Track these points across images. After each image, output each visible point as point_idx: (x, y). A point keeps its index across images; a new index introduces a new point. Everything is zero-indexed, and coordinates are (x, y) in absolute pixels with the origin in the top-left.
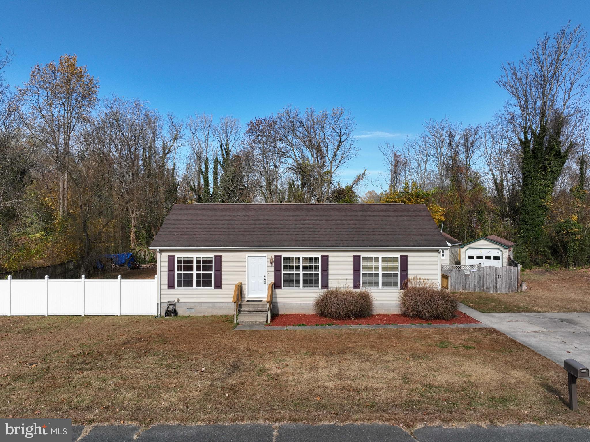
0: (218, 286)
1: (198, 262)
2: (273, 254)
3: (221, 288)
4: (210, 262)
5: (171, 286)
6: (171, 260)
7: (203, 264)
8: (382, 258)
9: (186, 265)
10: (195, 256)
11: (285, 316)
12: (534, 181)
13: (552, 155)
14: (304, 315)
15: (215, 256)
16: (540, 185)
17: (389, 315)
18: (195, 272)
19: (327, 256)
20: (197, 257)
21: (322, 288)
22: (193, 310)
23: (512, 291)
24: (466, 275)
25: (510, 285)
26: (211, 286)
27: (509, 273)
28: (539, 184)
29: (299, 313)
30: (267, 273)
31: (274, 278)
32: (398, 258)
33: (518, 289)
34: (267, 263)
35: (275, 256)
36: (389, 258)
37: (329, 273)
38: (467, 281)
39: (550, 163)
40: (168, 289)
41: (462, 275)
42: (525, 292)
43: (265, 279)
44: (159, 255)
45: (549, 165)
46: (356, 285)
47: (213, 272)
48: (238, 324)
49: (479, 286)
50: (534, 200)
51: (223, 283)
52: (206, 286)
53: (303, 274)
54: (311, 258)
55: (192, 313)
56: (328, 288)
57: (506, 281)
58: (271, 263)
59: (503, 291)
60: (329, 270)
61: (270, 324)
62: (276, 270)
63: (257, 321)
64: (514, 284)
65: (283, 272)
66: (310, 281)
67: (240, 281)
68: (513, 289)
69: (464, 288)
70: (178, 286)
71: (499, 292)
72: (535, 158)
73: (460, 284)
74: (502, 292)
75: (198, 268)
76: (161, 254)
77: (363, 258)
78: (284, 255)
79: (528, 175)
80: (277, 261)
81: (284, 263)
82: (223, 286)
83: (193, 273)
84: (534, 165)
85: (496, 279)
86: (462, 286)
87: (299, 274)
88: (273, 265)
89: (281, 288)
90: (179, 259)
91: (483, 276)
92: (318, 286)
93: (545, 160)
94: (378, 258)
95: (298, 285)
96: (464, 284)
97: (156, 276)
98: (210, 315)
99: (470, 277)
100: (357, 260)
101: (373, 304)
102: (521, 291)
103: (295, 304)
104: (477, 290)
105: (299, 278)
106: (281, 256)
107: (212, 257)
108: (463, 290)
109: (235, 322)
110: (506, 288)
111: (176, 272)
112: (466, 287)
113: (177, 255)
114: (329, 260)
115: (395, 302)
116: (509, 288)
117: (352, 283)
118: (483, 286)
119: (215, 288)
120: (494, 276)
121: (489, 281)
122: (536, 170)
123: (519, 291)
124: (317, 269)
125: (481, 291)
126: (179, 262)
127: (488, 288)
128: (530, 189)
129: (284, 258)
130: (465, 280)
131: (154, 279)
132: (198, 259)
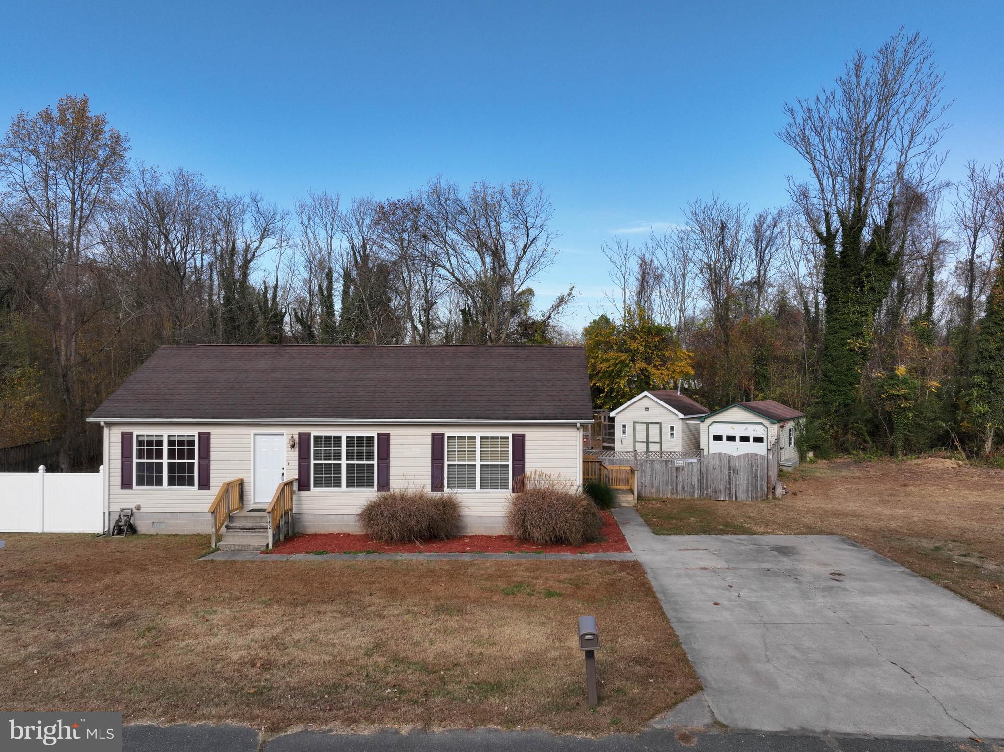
0: (205, 484)
1: (171, 443)
2: (295, 432)
3: (209, 489)
4: (191, 443)
5: (126, 484)
6: (126, 439)
7: (180, 448)
8: (482, 438)
9: (151, 448)
10: (165, 433)
11: (315, 536)
12: (842, 306)
13: (873, 260)
14: (349, 535)
15: (199, 433)
16: (853, 313)
17: (490, 537)
18: (165, 461)
19: (388, 435)
20: (169, 436)
21: (379, 490)
22: (163, 526)
23: (757, 498)
24: (677, 468)
25: (754, 487)
26: (193, 485)
27: (752, 466)
28: (851, 310)
29: (340, 532)
30: (286, 464)
31: (297, 472)
32: (508, 438)
33: (767, 494)
34: (285, 447)
35: (300, 434)
36: (492, 438)
37: (391, 464)
38: (680, 479)
39: (870, 275)
40: (122, 488)
41: (671, 468)
42: (779, 499)
43: (283, 474)
44: (106, 432)
45: (867, 277)
46: (437, 485)
47: (196, 461)
48: (217, 549)
49: (701, 488)
50: (843, 339)
51: (212, 480)
52: (184, 485)
53: (347, 465)
54: (360, 439)
55: (163, 530)
56: (388, 490)
57: (747, 480)
58: (293, 446)
59: (742, 496)
60: (391, 459)
61: (270, 550)
62: (300, 458)
63: (250, 545)
64: (762, 485)
65: (313, 462)
66: (359, 477)
67: (241, 477)
68: (760, 494)
69: (674, 491)
70: (139, 484)
71: (734, 499)
72: (845, 266)
73: (667, 484)
74: (739, 499)
75: (171, 455)
76: (110, 430)
77: (449, 437)
78: (315, 432)
79: (832, 296)
80: (302, 444)
81: (315, 447)
82: (212, 484)
83: (162, 463)
84: (843, 279)
85: (730, 476)
86: (670, 487)
87: (340, 465)
88: (297, 450)
89: (309, 489)
90: (140, 439)
91: (707, 470)
92: (372, 486)
93: (862, 270)
94: (475, 438)
95: (338, 484)
96: (674, 485)
97: (101, 468)
98: (192, 533)
99: (685, 472)
100: (437, 442)
101: (464, 519)
102: (774, 497)
103: (334, 516)
104: (696, 495)
105: (340, 473)
106: (309, 434)
107: (194, 436)
108: (672, 494)
109: (213, 546)
110: (747, 491)
111: (135, 461)
112: (677, 489)
113: (137, 431)
114: (392, 442)
115: (499, 514)
116: (752, 492)
117: (430, 482)
118: (707, 488)
119: (199, 489)
120: (725, 471)
121: (718, 481)
122: (847, 288)
123: (770, 496)
124: (370, 457)
125: (702, 497)
126: (140, 443)
127: (716, 492)
128: (836, 319)
129: (315, 437)
130: (677, 477)
131: (98, 471)
132: (172, 438)
